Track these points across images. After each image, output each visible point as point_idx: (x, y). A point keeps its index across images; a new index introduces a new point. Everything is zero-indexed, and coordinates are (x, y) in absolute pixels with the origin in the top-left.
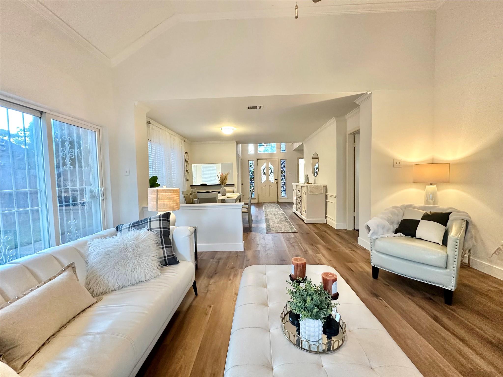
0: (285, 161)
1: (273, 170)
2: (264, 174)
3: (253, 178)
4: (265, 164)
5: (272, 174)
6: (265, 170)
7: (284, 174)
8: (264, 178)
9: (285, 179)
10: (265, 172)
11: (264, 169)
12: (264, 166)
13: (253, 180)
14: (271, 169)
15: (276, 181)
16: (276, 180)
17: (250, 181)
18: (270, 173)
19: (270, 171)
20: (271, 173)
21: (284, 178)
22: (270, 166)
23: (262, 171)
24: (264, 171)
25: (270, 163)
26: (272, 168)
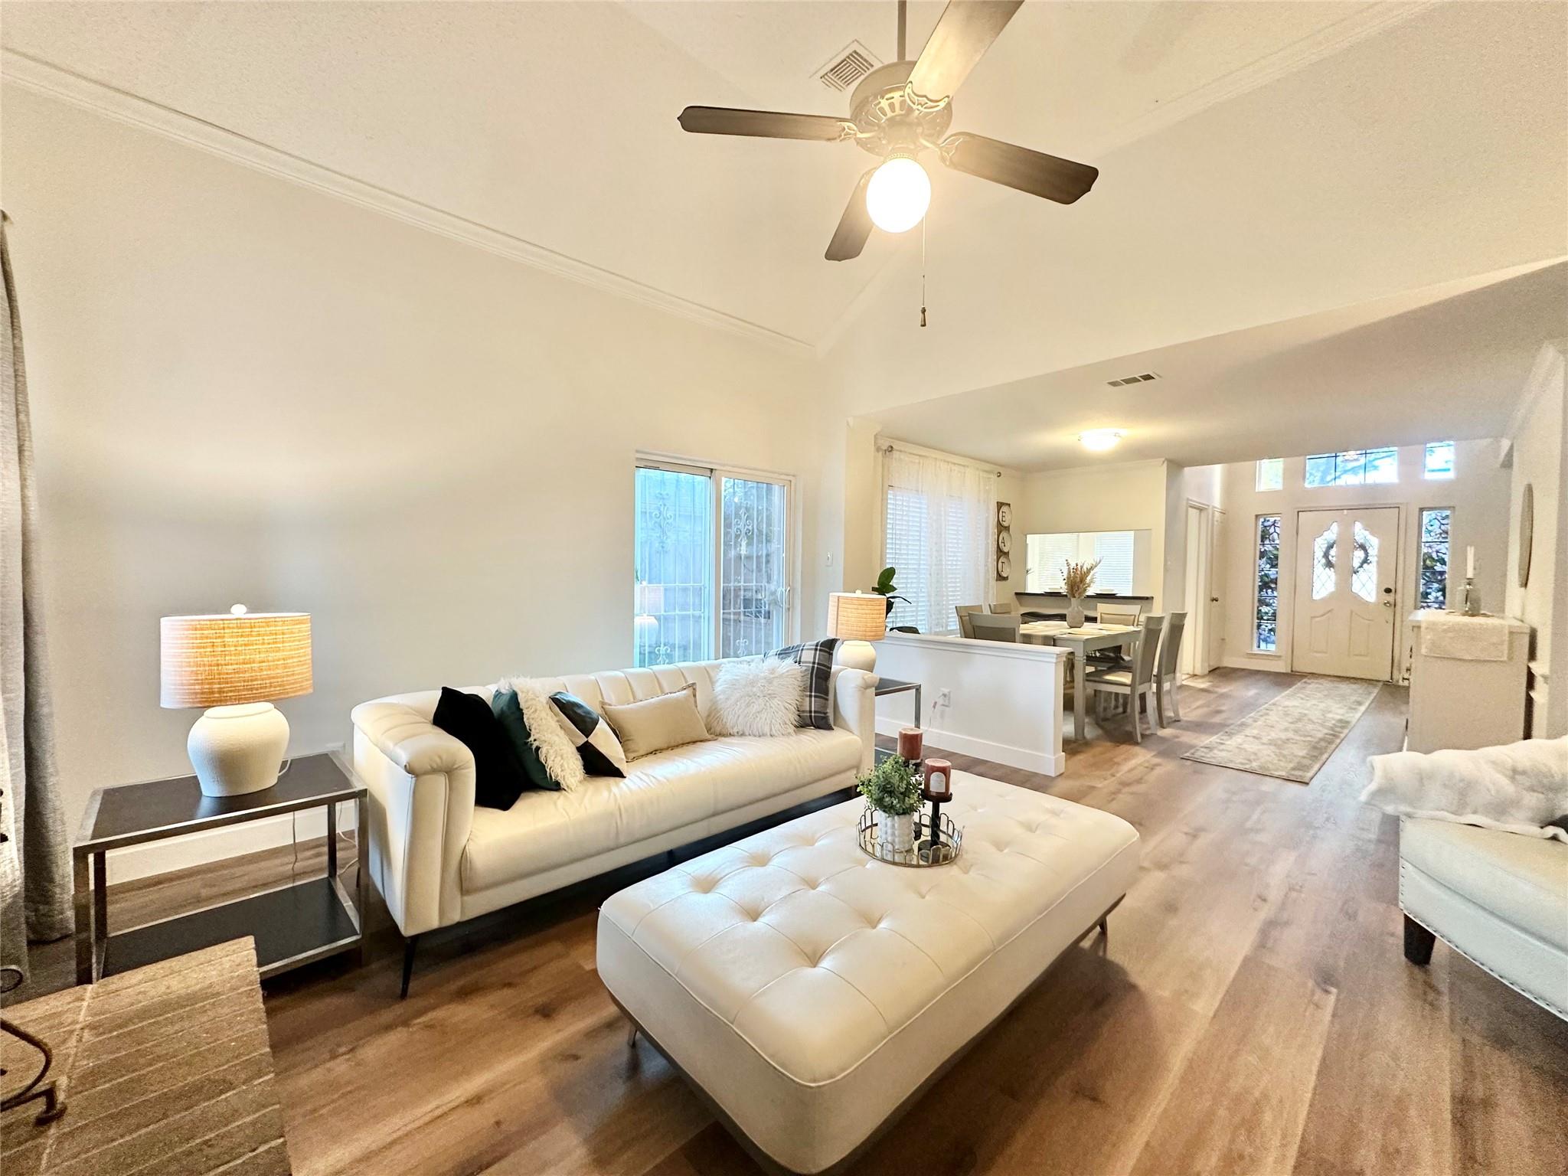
0: (1448, 512)
1: (1373, 552)
2: (1329, 564)
3: (1275, 581)
4: (1335, 527)
5: (1372, 569)
6: (1333, 552)
7: (1438, 567)
8: (1324, 583)
9: (1443, 590)
10: (1333, 560)
11: (1331, 547)
12: (1331, 535)
13: (1273, 586)
14: (1363, 547)
15: (1390, 598)
16: (1388, 591)
17: (1261, 590)
18: (1356, 564)
19: (1360, 554)
20: (1365, 561)
21: (1436, 585)
22: (1360, 533)
23: (1319, 554)
24: (1326, 555)
25: (1358, 526)
26: (1374, 543)
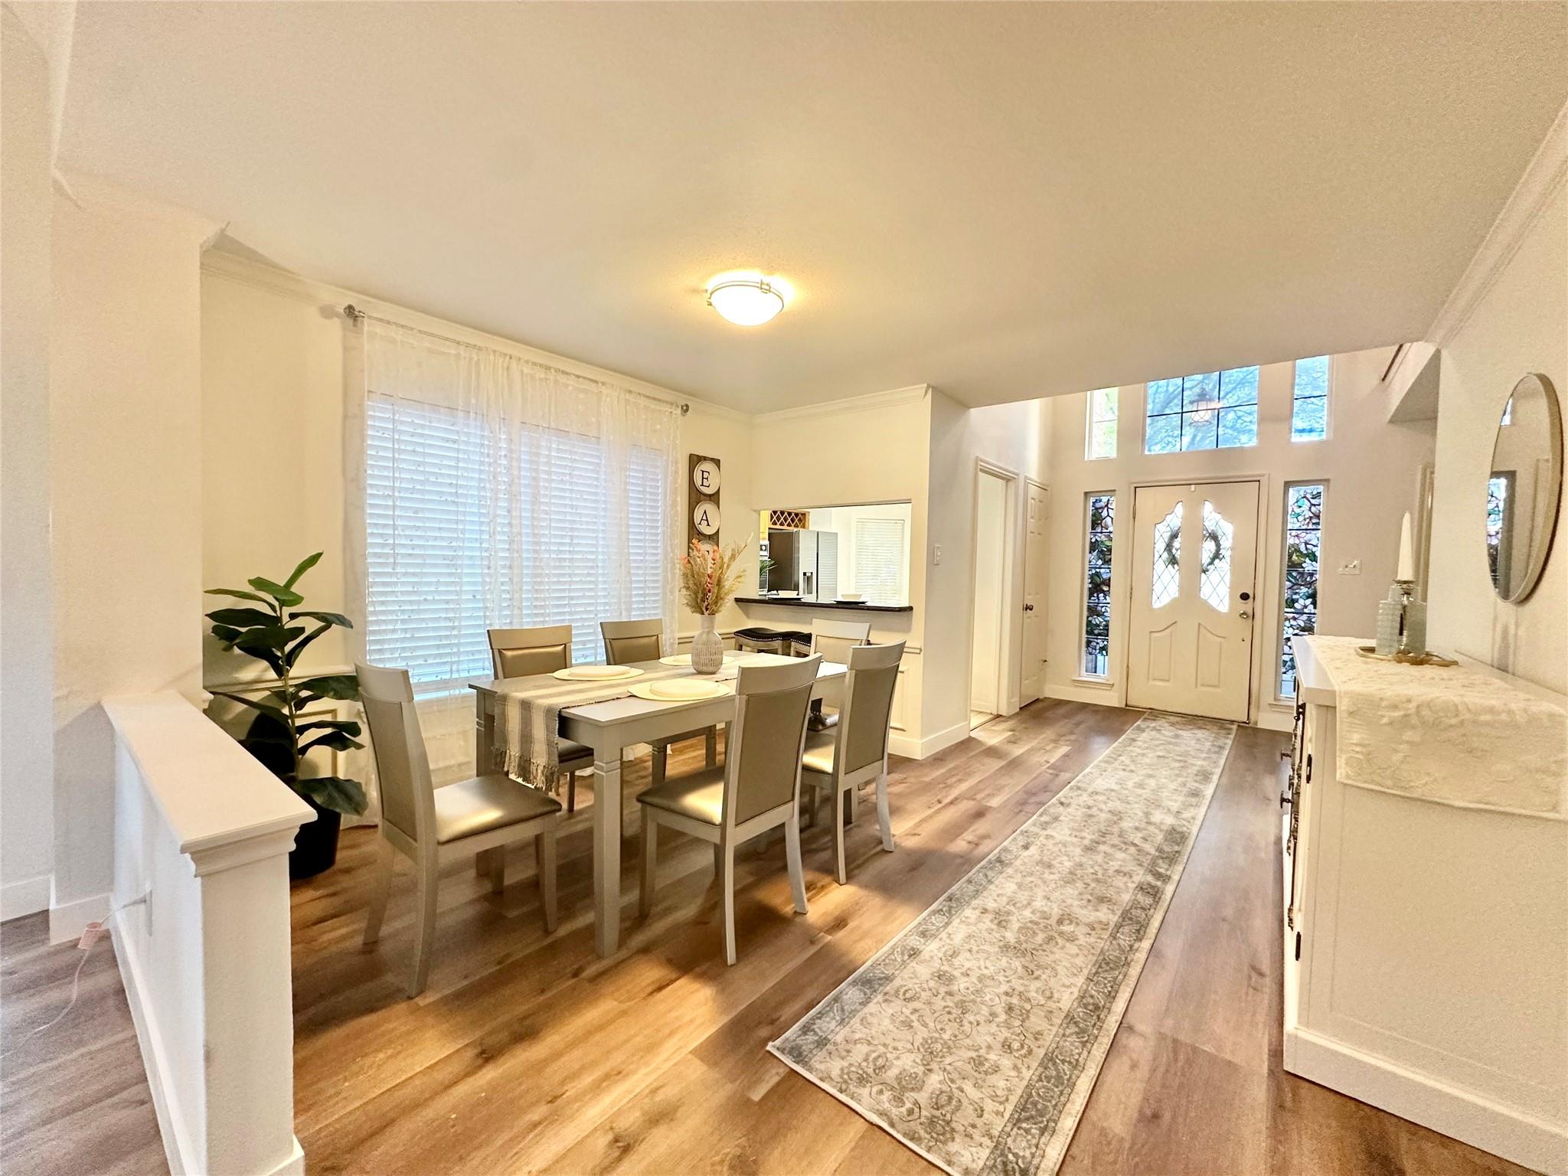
0: (1321, 488)
1: (1226, 543)
2: (1173, 561)
3: (1107, 583)
4: (1179, 510)
5: (1223, 566)
6: (1177, 544)
7: (1308, 566)
8: (1166, 585)
9: (1313, 596)
10: (1178, 555)
11: (1174, 536)
12: (1175, 520)
13: (1105, 588)
14: (1214, 537)
15: (1246, 606)
16: (1245, 597)
17: (1091, 595)
18: (1206, 560)
19: (1210, 546)
20: (1217, 556)
21: (1304, 590)
22: (1211, 516)
23: (1161, 546)
24: (1169, 547)
25: (1208, 507)
26: (1227, 531)
